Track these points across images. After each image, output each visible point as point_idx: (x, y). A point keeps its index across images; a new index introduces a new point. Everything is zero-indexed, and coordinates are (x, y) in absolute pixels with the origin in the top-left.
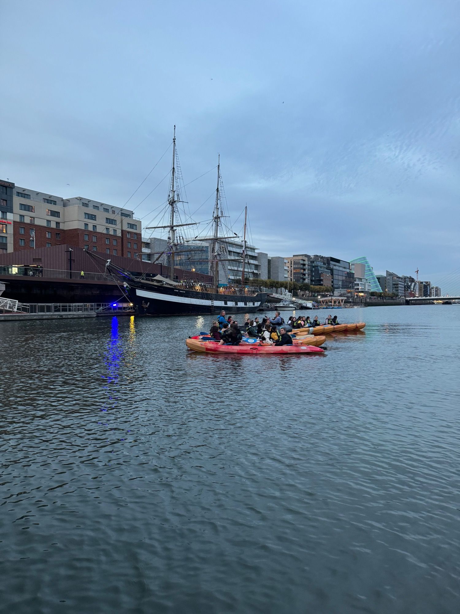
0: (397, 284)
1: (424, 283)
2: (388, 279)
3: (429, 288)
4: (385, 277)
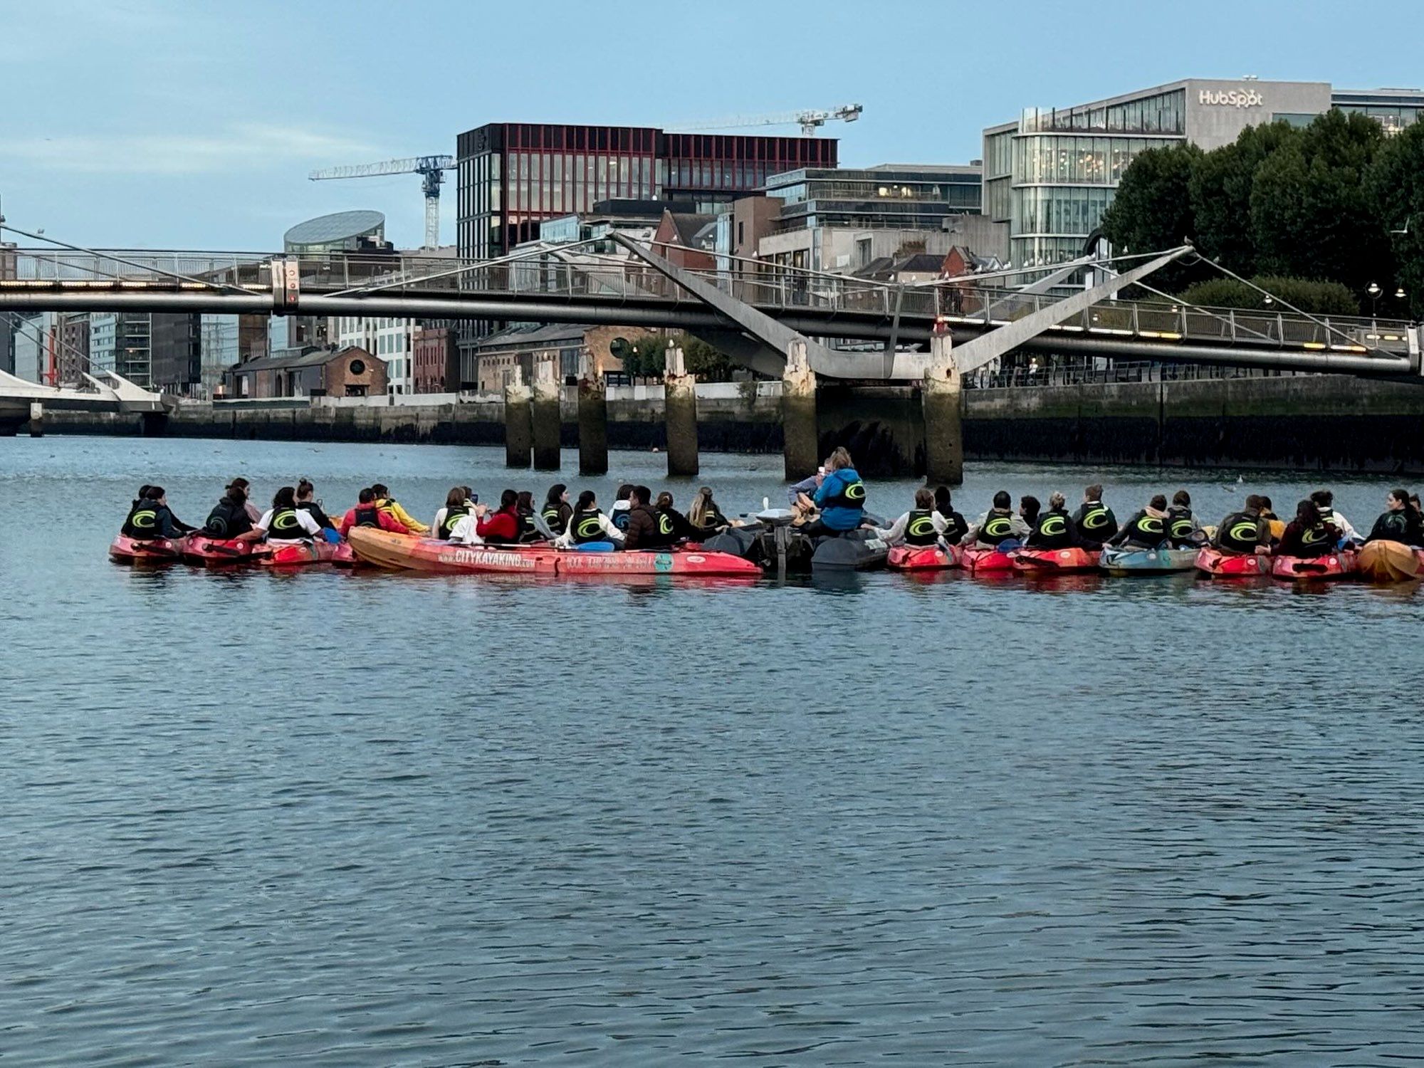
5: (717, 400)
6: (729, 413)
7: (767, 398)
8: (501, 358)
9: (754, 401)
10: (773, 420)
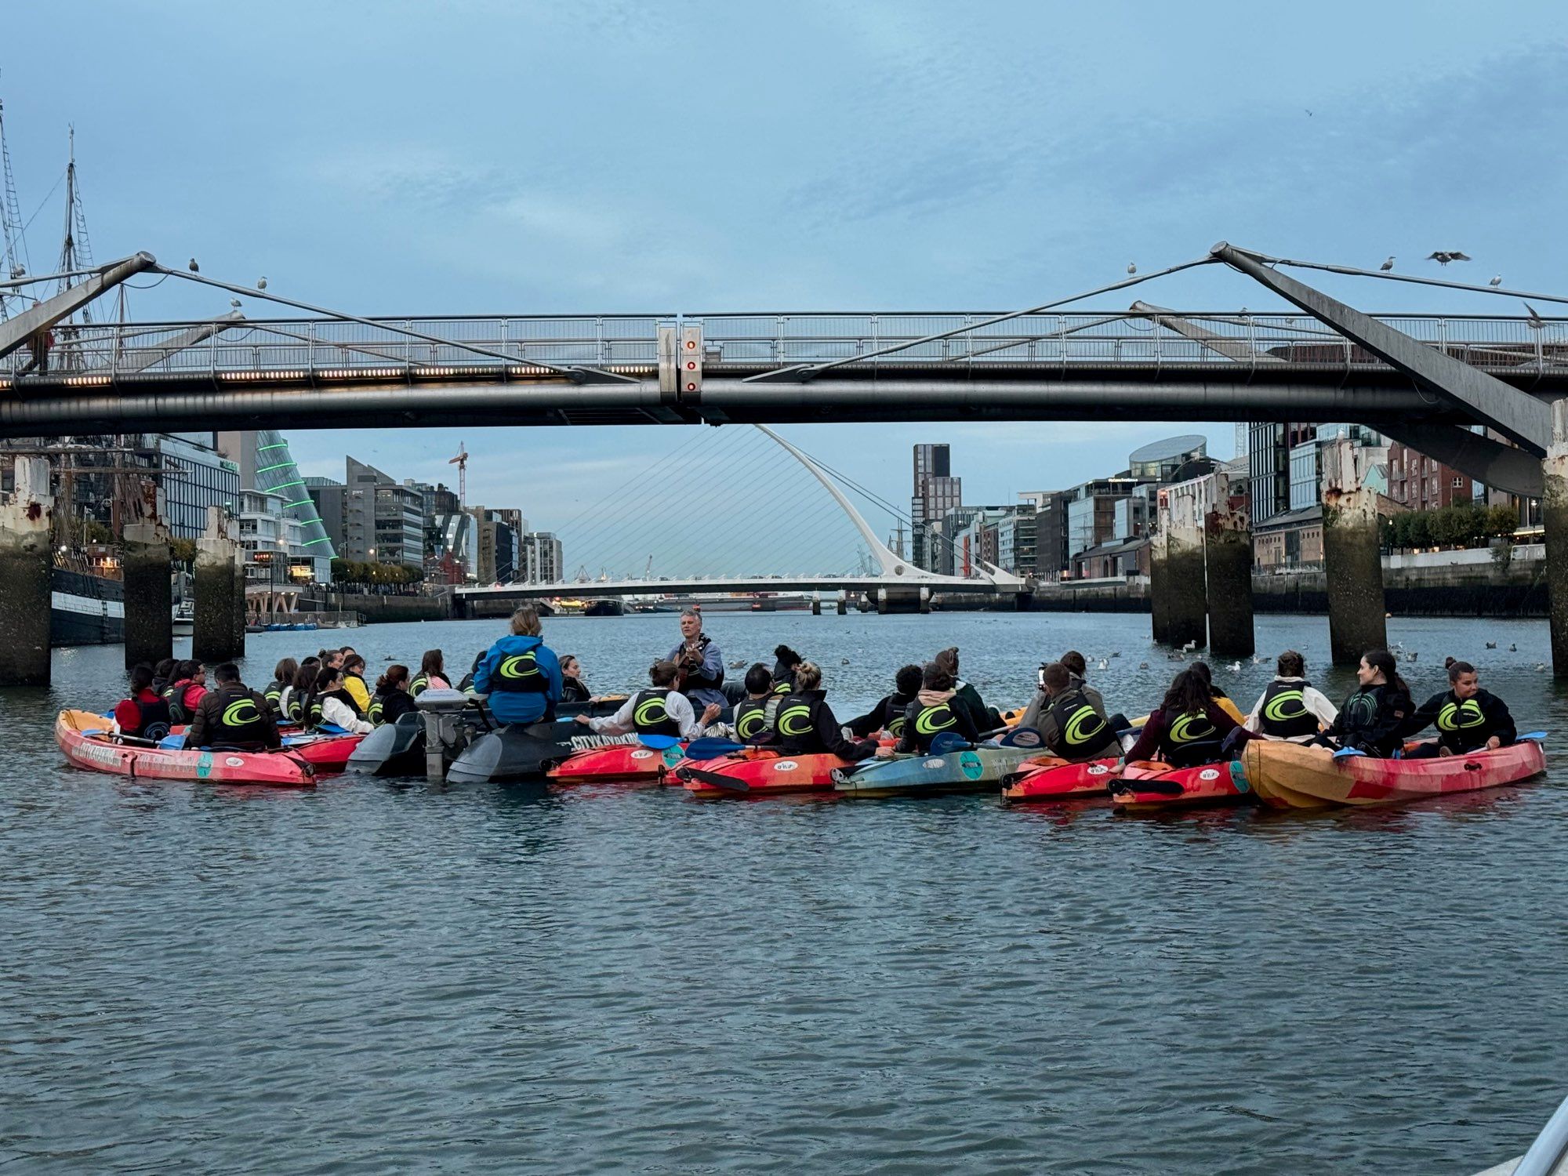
0: (398, 523)
1: (497, 518)
2: (357, 497)
3: (515, 540)
4: (344, 490)
5: (1470, 566)
6: (1482, 577)
7: (1521, 562)
8: (1273, 537)
9: (1508, 565)
10: (1528, 583)
